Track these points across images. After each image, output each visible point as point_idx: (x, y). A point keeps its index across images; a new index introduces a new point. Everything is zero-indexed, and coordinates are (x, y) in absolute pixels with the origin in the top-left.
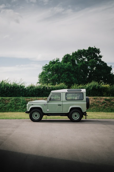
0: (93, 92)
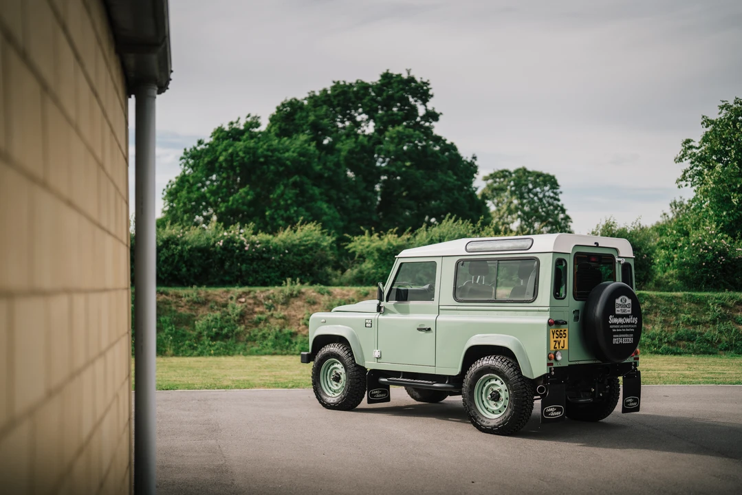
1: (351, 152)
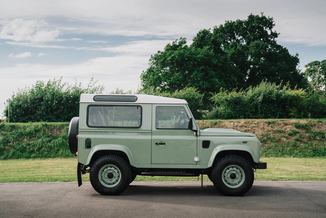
1: (233, 54)
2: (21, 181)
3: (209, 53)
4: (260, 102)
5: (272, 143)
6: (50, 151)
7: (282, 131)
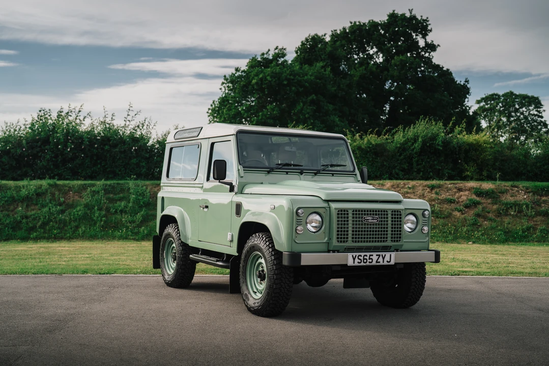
0: (422, 160)
2: (23, 272)
3: (323, 74)
4: (416, 153)
5: (437, 219)
6: (63, 227)
7: (454, 200)
